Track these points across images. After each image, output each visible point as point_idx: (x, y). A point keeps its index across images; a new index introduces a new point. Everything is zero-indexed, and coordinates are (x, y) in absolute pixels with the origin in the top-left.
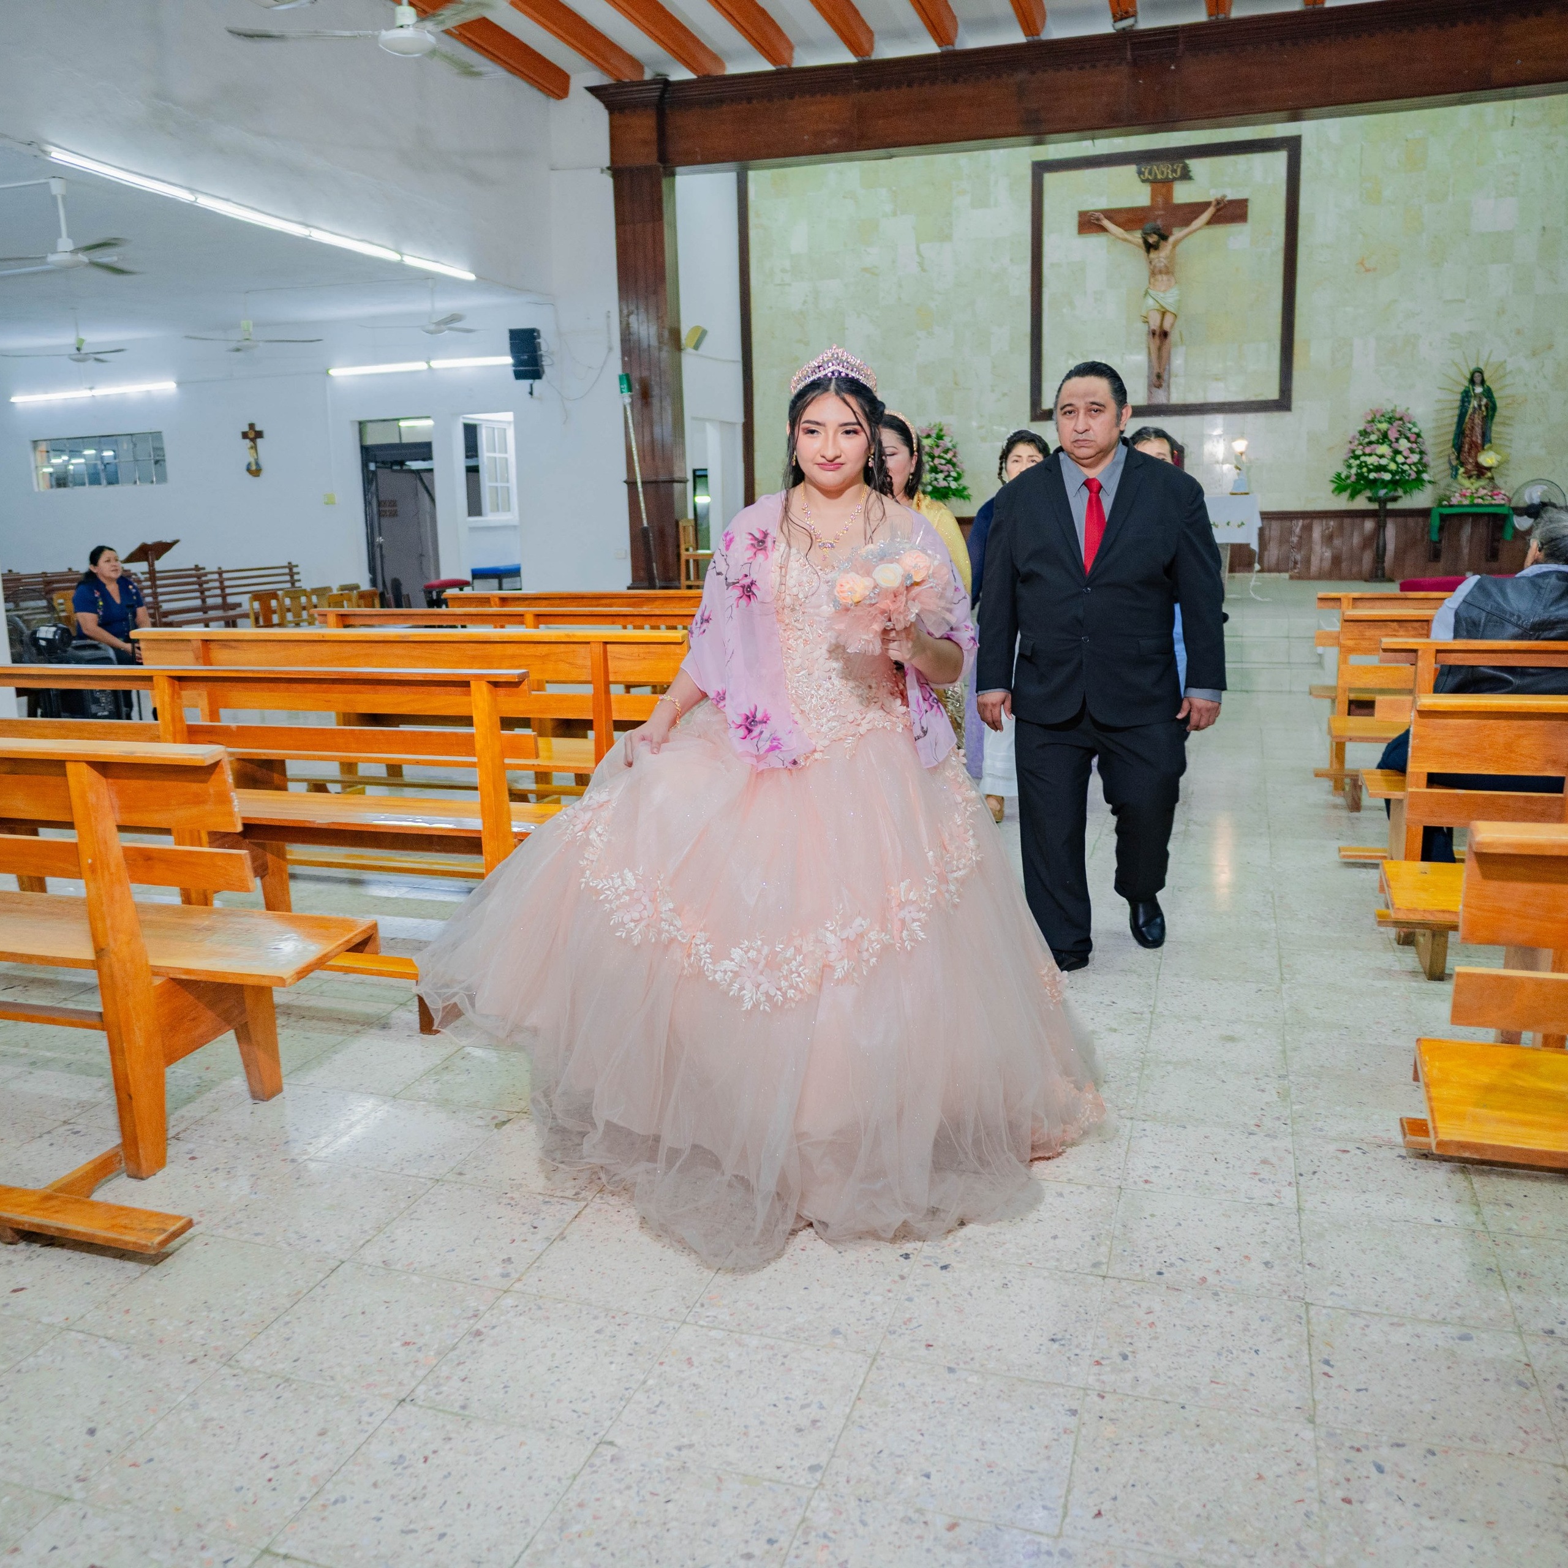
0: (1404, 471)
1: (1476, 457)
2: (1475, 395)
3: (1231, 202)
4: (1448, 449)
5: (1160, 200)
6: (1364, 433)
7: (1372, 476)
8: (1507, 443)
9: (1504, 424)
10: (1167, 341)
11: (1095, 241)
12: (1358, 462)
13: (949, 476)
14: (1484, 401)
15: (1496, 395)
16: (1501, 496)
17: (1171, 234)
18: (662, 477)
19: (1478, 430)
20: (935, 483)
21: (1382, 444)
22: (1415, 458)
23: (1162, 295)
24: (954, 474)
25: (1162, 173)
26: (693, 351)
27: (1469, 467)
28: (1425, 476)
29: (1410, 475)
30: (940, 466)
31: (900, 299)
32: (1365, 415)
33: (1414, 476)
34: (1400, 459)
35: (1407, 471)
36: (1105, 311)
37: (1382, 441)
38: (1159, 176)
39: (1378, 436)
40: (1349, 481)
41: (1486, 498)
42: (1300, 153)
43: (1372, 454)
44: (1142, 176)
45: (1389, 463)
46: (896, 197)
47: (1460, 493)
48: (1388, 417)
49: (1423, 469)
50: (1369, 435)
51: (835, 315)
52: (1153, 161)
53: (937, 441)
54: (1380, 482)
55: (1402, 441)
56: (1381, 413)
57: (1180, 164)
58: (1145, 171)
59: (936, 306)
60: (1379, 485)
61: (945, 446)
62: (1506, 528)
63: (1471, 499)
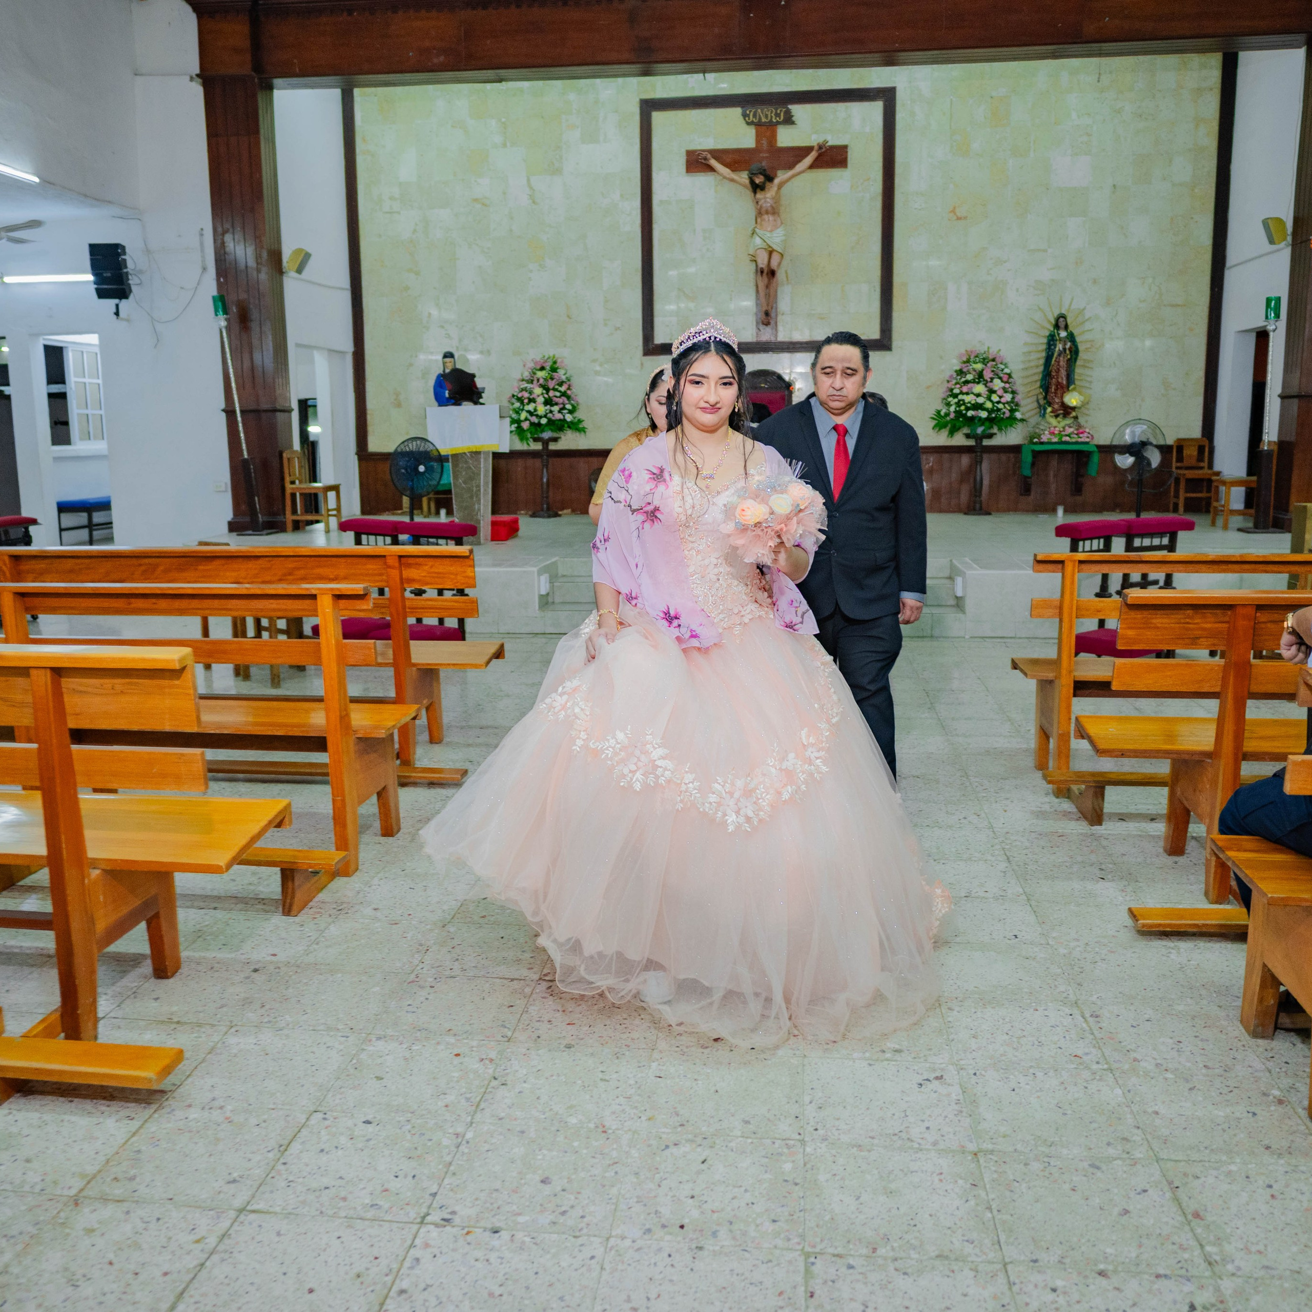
0: (999, 410)
1: (1062, 397)
2: (1060, 340)
3: (832, 148)
4: (1036, 388)
5: (765, 142)
6: (961, 373)
7: (970, 413)
8: (1087, 385)
9: (1084, 367)
11: (703, 180)
12: (956, 400)
13: (564, 408)
14: (1068, 345)
15: (1078, 339)
16: (1086, 435)
17: (776, 175)
18: (264, 406)
19: (1063, 373)
20: (550, 415)
21: (978, 383)
22: (1008, 397)
23: (768, 234)
24: (569, 407)
25: (766, 116)
26: (296, 275)
27: (1056, 406)
28: (1018, 415)
29: (1004, 413)
30: (555, 399)
31: (511, 230)
32: (961, 356)
33: (1008, 414)
34: (995, 398)
35: (1002, 409)
36: (714, 249)
37: (977, 380)
38: (763, 120)
39: (974, 376)
40: (948, 418)
41: (1073, 436)
42: (895, 104)
43: (969, 393)
44: (747, 118)
45: (985, 402)
46: (505, 129)
47: (1049, 431)
48: (982, 357)
49: (1016, 407)
50: (965, 375)
51: (445, 244)
52: (758, 105)
53: (551, 373)
54: (977, 419)
55: (997, 381)
56: (976, 354)
57: (784, 109)
58: (750, 113)
59: (548, 239)
60: (976, 423)
61: (559, 379)
62: (1090, 464)
63: (1060, 437)
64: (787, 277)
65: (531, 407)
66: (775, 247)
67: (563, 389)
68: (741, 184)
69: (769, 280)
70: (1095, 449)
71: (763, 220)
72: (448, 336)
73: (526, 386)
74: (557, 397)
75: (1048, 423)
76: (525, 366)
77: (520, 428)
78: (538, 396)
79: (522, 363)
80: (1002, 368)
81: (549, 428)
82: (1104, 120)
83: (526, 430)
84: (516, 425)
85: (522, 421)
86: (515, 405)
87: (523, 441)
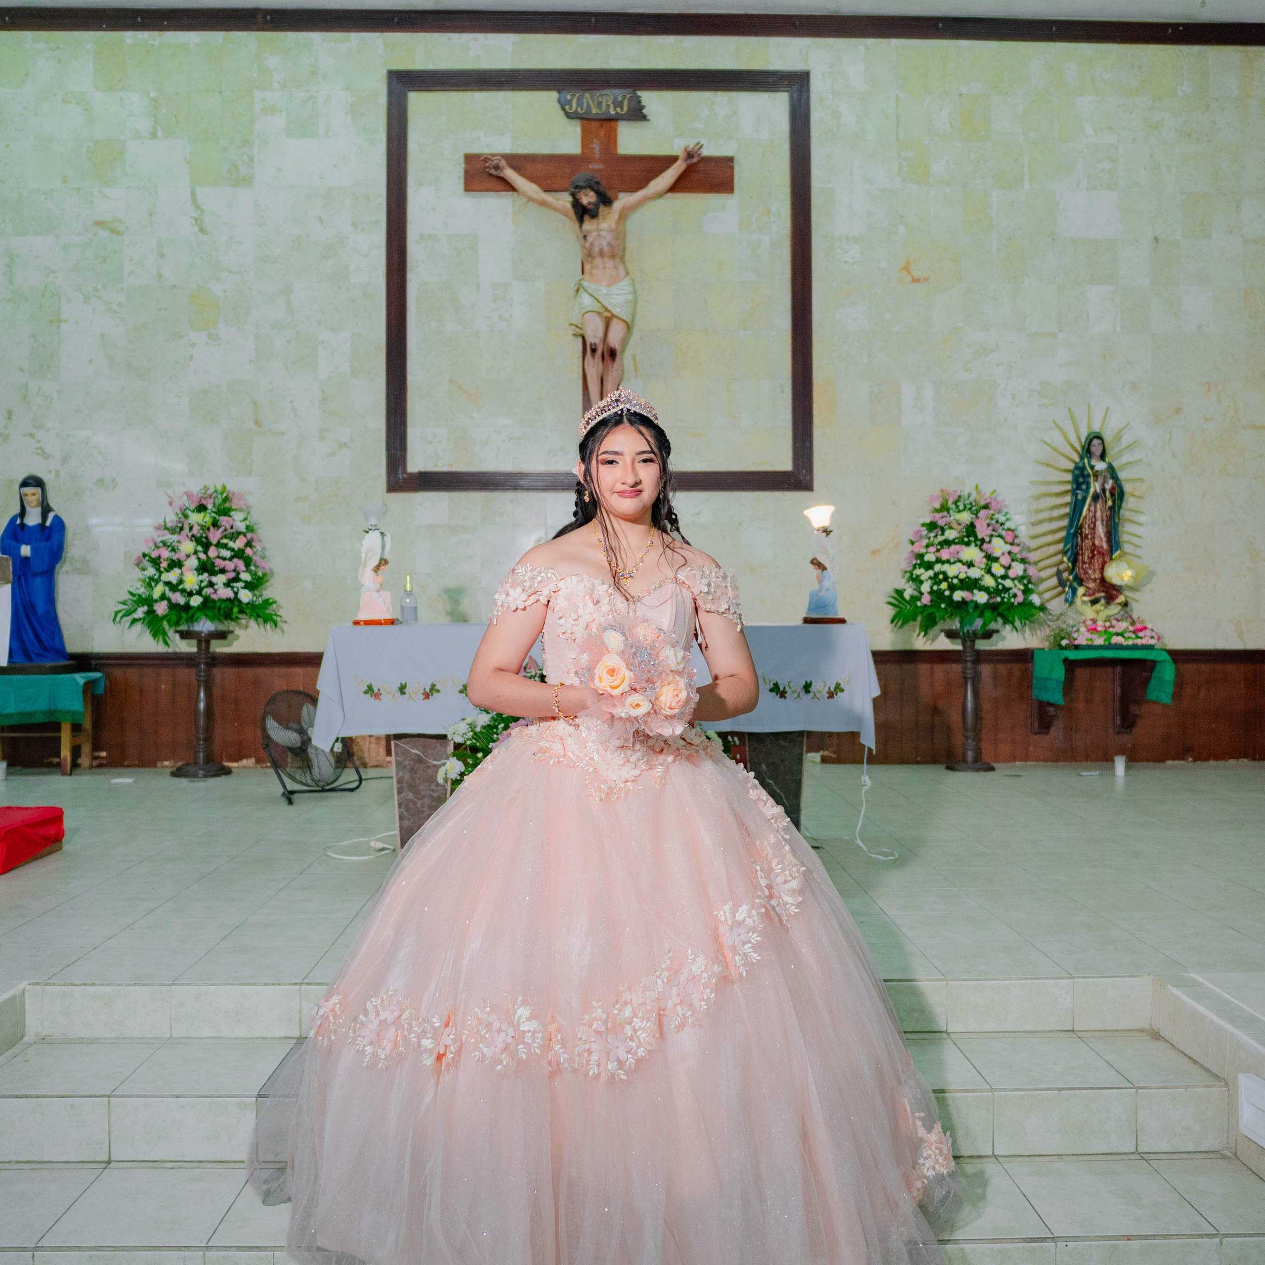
0: (1007, 590)
1: (1102, 570)
3: (709, 160)
5: (596, 147)
6: (932, 526)
7: (958, 596)
10: (616, 365)
11: (495, 204)
12: (930, 573)
13: (237, 579)
15: (1122, 475)
16: (1148, 633)
17: (616, 198)
19: (1101, 530)
20: (208, 591)
21: (968, 544)
22: (1018, 569)
23: (604, 290)
24: (246, 576)
25: (599, 104)
28: (1035, 599)
29: (1015, 596)
30: (218, 562)
31: (160, 275)
32: (932, 498)
33: (1020, 598)
34: (998, 570)
35: (1010, 589)
36: (511, 316)
37: (966, 539)
38: (594, 111)
39: (959, 532)
40: (919, 604)
41: (1127, 635)
42: (808, 98)
43: (952, 561)
44: (567, 108)
45: (983, 576)
46: (156, 108)
47: (1086, 626)
48: (968, 502)
49: (1030, 586)
50: (943, 531)
51: (43, 296)
52: (585, 88)
53: (217, 517)
54: (971, 606)
55: (997, 541)
56: (956, 498)
57: (628, 96)
58: (572, 99)
59: (225, 291)
60: (968, 612)
61: (232, 527)
62: (1153, 682)
63: (1105, 637)
64: (636, 367)
65: (172, 576)
66: (617, 311)
67: (238, 544)
68: (556, 209)
70: (1167, 657)
71: (592, 268)
72: (42, 453)
73: (169, 538)
74: (224, 559)
75: (1081, 614)
76: (171, 504)
77: (151, 612)
78: (188, 556)
79: (168, 500)
80: (1000, 521)
81: (210, 614)
82: (1135, 139)
83: (164, 617)
84: (145, 608)
85: (156, 601)
86: (146, 573)
87: (155, 635)
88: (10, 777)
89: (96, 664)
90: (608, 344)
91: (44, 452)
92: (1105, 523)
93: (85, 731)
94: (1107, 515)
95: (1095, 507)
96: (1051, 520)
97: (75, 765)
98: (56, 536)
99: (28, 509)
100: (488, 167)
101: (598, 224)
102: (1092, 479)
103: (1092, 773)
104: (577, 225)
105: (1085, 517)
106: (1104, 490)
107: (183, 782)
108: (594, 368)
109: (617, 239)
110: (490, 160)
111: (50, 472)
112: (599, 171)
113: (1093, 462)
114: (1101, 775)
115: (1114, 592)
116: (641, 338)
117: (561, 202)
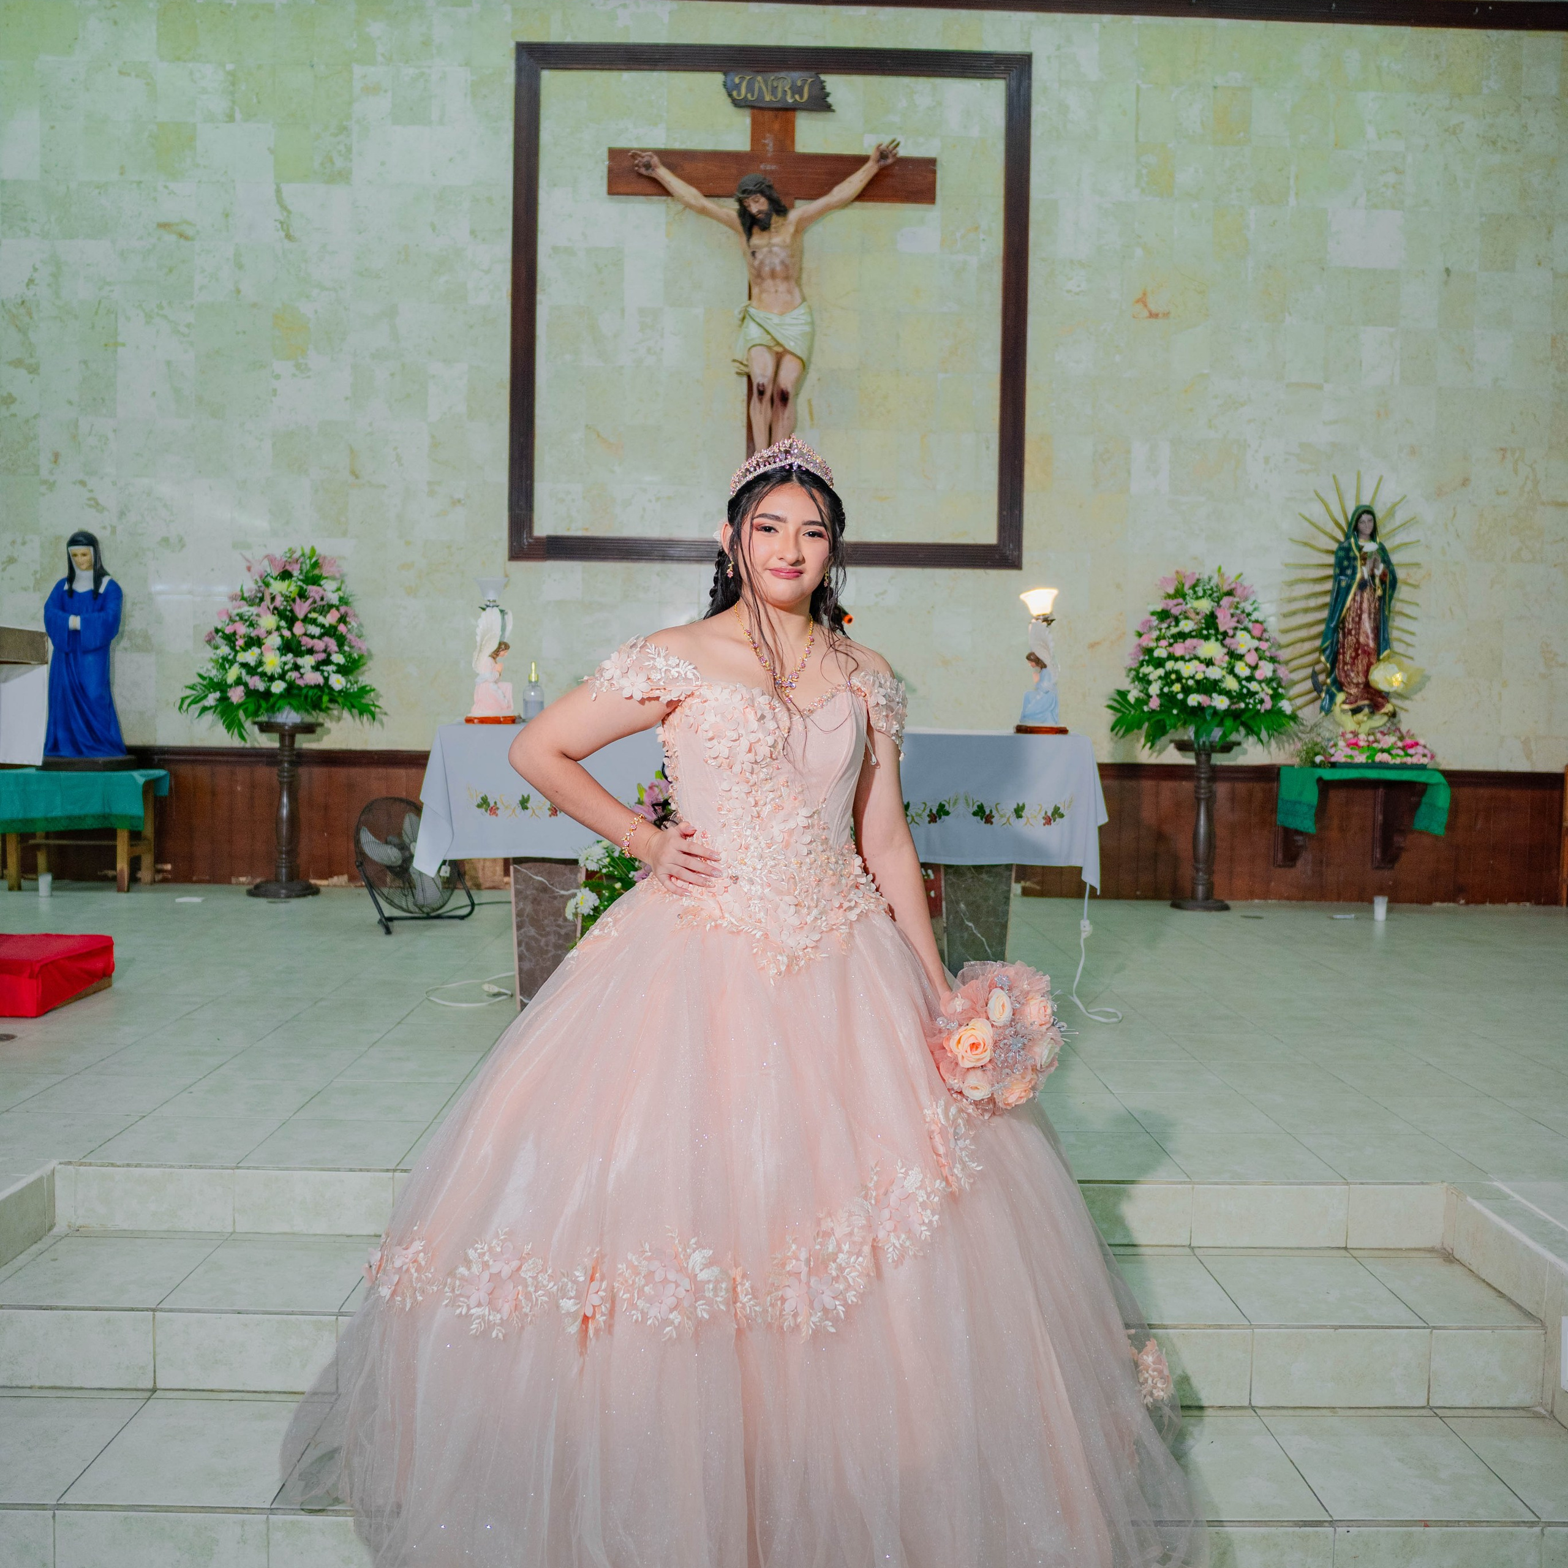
0: (1252, 694)
1: (1367, 673)
2: (1364, 558)
3: (907, 161)
5: (769, 143)
6: (1164, 615)
7: (1193, 700)
10: (787, 413)
11: (643, 211)
12: (1161, 672)
13: (327, 662)
15: (1395, 559)
16: (1419, 750)
17: (792, 206)
19: (1367, 625)
20: (292, 675)
21: (1207, 638)
22: (1266, 670)
23: (776, 320)
24: (338, 658)
25: (774, 90)
28: (1286, 706)
29: (1262, 701)
30: (305, 640)
31: (238, 291)
32: (1165, 580)
33: (1268, 705)
34: (1242, 669)
35: (1256, 693)
36: (662, 349)
37: (1205, 632)
38: (767, 98)
39: (1196, 623)
40: (1146, 708)
41: (1394, 752)
42: (1029, 87)
43: (1187, 657)
44: (735, 93)
45: (1224, 676)
46: (233, 84)
47: (1345, 740)
48: (1209, 587)
49: (1280, 690)
50: (1177, 621)
51: (96, 313)
52: (756, 69)
53: (305, 586)
54: (1209, 712)
55: (1242, 635)
56: (1194, 582)
57: (810, 80)
58: (740, 83)
59: (316, 312)
60: (1205, 720)
61: (322, 599)
62: (1423, 809)
63: (1368, 754)
64: (810, 413)
65: (250, 656)
66: (790, 345)
67: (330, 619)
68: (719, 219)
69: (775, 415)
70: (1441, 779)
71: (761, 292)
72: (95, 504)
73: (247, 610)
74: (313, 637)
75: (1338, 724)
76: (249, 569)
77: (224, 699)
78: (269, 633)
79: (245, 564)
80: (1247, 611)
81: (294, 702)
82: (1427, 145)
83: (240, 705)
84: (218, 695)
85: (230, 686)
86: (218, 652)
87: (228, 728)
88: (55, 893)
89: (160, 760)
90: (779, 386)
91: (98, 504)
92: (1372, 616)
93: (145, 839)
94: (1375, 606)
95: (1362, 597)
96: (1306, 610)
97: (134, 879)
98: (111, 605)
99: (78, 572)
100: (637, 165)
101: (770, 238)
102: (1359, 563)
103: (1347, 916)
104: (744, 238)
105: (1349, 609)
106: (1373, 576)
107: (262, 903)
108: (761, 414)
109: (792, 256)
110: (640, 156)
111: (104, 528)
112: (772, 172)
113: (1361, 542)
114: (1357, 919)
115: (1380, 700)
116: (819, 379)
117: (725, 210)
